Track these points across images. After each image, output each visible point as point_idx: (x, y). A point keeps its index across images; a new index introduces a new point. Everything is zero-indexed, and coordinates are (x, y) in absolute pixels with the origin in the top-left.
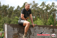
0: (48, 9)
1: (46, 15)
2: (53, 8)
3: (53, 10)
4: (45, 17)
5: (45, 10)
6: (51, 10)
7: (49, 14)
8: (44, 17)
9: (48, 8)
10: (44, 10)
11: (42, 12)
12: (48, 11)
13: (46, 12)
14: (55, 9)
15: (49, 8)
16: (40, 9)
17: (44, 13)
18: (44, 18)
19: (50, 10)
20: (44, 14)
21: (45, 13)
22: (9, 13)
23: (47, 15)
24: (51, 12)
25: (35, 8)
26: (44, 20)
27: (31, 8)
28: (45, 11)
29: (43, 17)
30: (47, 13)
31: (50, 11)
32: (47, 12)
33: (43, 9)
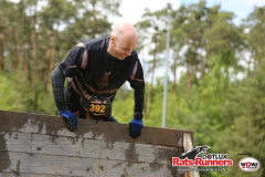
0: (57, 16)
1: (44, 52)
2: (88, 14)
3: (86, 25)
5: (39, 21)
6: (77, 20)
7: (65, 45)
8: (31, 63)
9: (61, 11)
10: (35, 17)
11: (20, 30)
12: (55, 27)
13: (43, 34)
14: (98, 17)
15: (65, 7)
16: (9, 10)
17: (33, 37)
18: (29, 68)
19: (72, 21)
20: (29, 41)
21: (40, 37)
23: (48, 54)
24: (78, 32)
26: (30, 78)
28: (37, 27)
29: (21, 58)
30: (47, 39)
31: (70, 29)
32: (49, 32)
33: (29, 12)
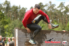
4: (64, 21)
22: (20, 16)
25: (51, 10)
27: (47, 10)
